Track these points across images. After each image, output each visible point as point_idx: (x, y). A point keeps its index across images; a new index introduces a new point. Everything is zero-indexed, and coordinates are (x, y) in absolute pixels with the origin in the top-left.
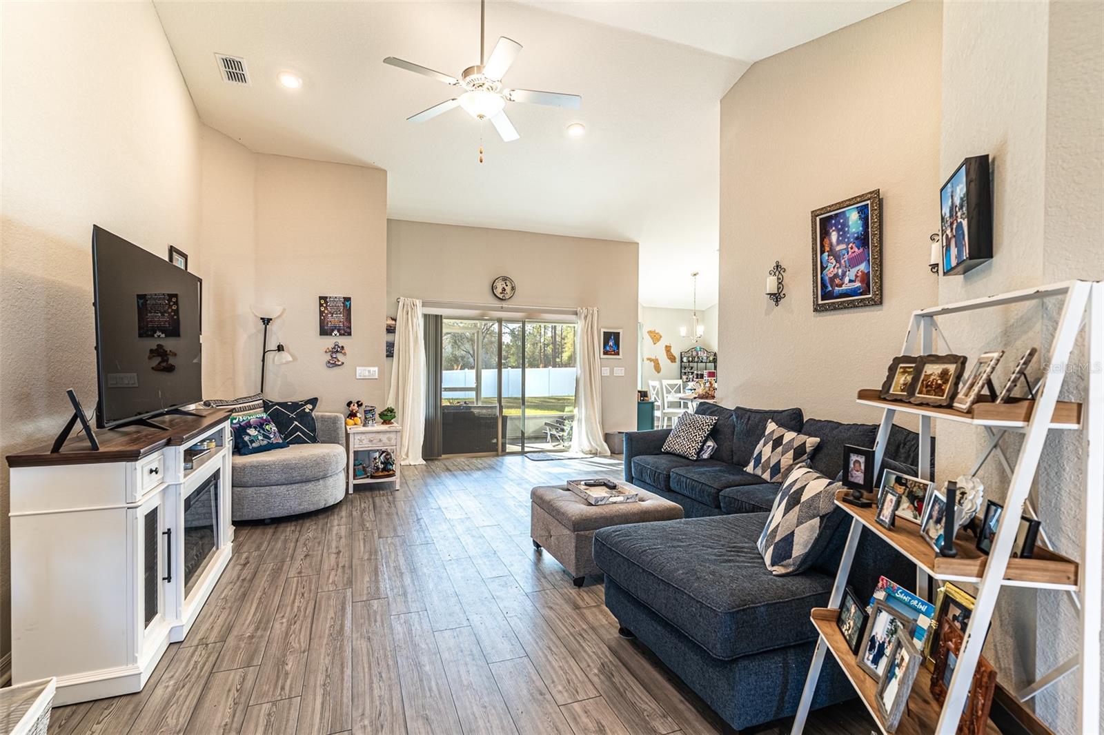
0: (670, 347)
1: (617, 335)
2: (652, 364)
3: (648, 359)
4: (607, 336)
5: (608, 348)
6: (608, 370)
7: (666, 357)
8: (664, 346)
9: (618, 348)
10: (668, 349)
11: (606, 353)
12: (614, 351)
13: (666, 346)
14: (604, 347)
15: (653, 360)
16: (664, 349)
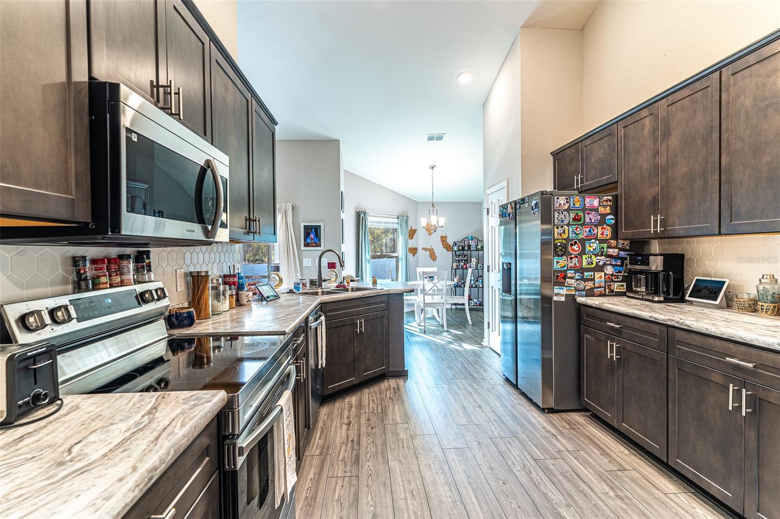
0: (446, 237)
1: (317, 229)
2: (428, 253)
3: (423, 249)
4: (308, 230)
5: (309, 241)
6: (310, 261)
7: (442, 246)
8: (440, 237)
9: (320, 241)
10: (444, 239)
11: (306, 245)
12: (315, 243)
13: (442, 237)
14: (305, 240)
15: (428, 249)
16: (440, 239)
